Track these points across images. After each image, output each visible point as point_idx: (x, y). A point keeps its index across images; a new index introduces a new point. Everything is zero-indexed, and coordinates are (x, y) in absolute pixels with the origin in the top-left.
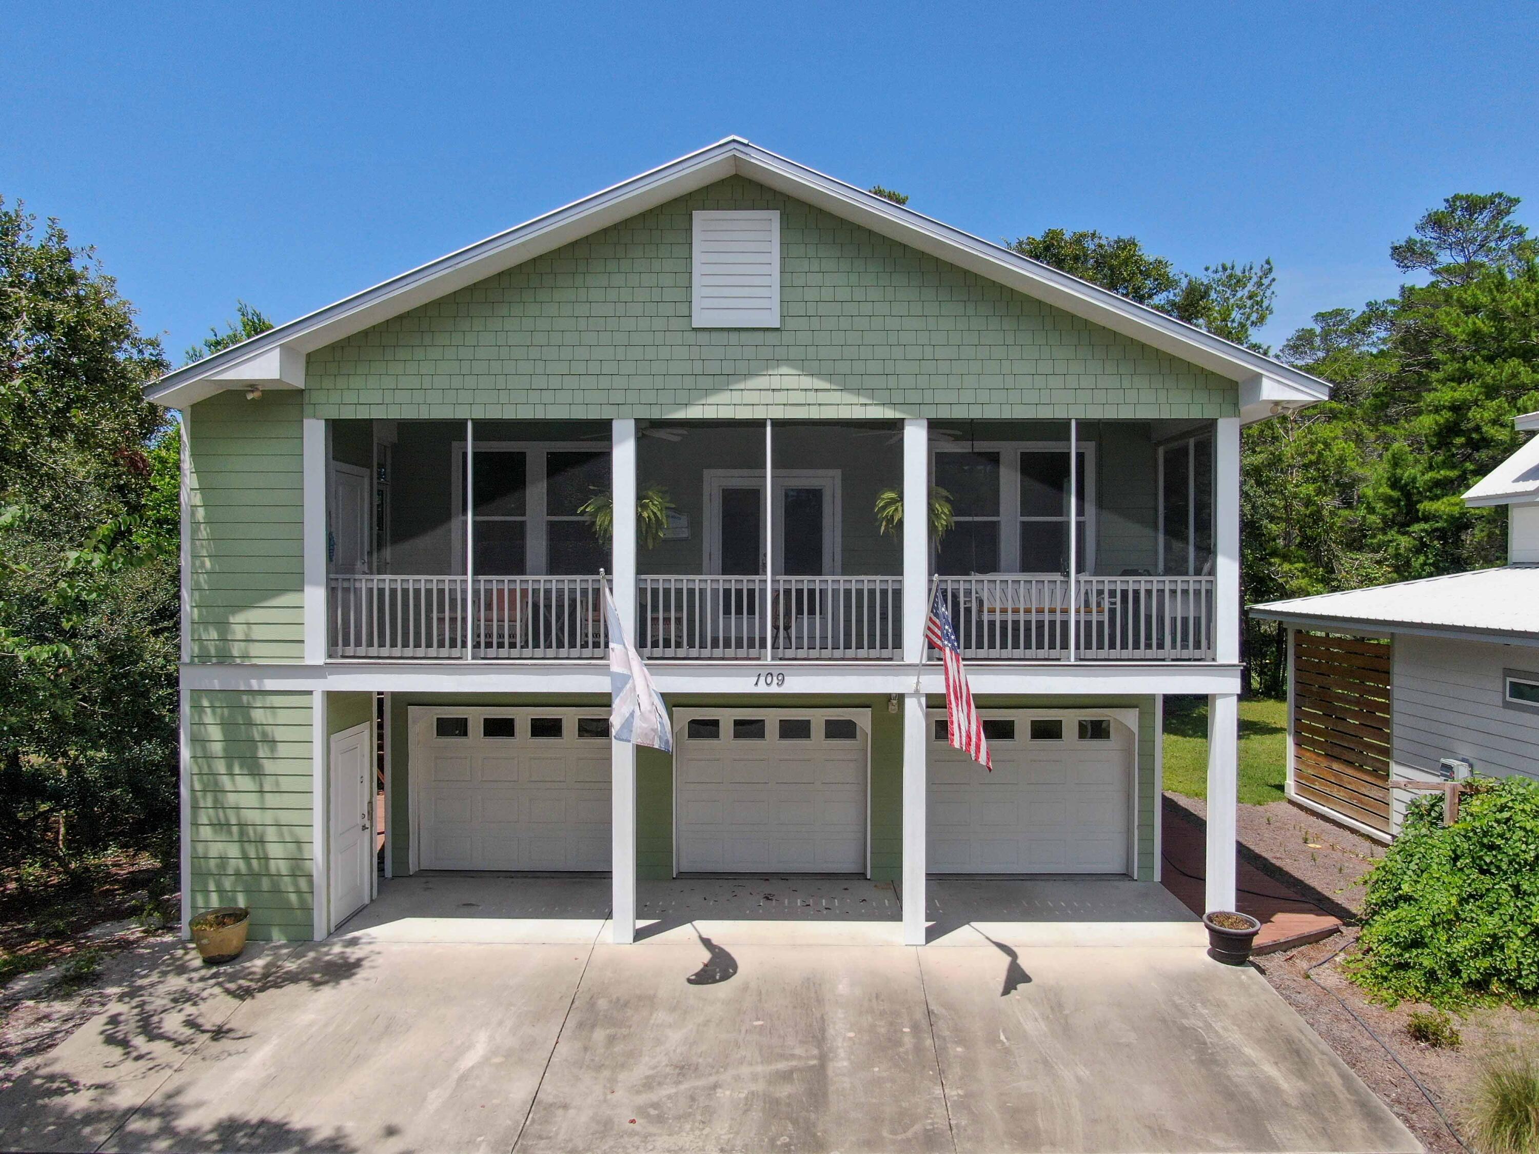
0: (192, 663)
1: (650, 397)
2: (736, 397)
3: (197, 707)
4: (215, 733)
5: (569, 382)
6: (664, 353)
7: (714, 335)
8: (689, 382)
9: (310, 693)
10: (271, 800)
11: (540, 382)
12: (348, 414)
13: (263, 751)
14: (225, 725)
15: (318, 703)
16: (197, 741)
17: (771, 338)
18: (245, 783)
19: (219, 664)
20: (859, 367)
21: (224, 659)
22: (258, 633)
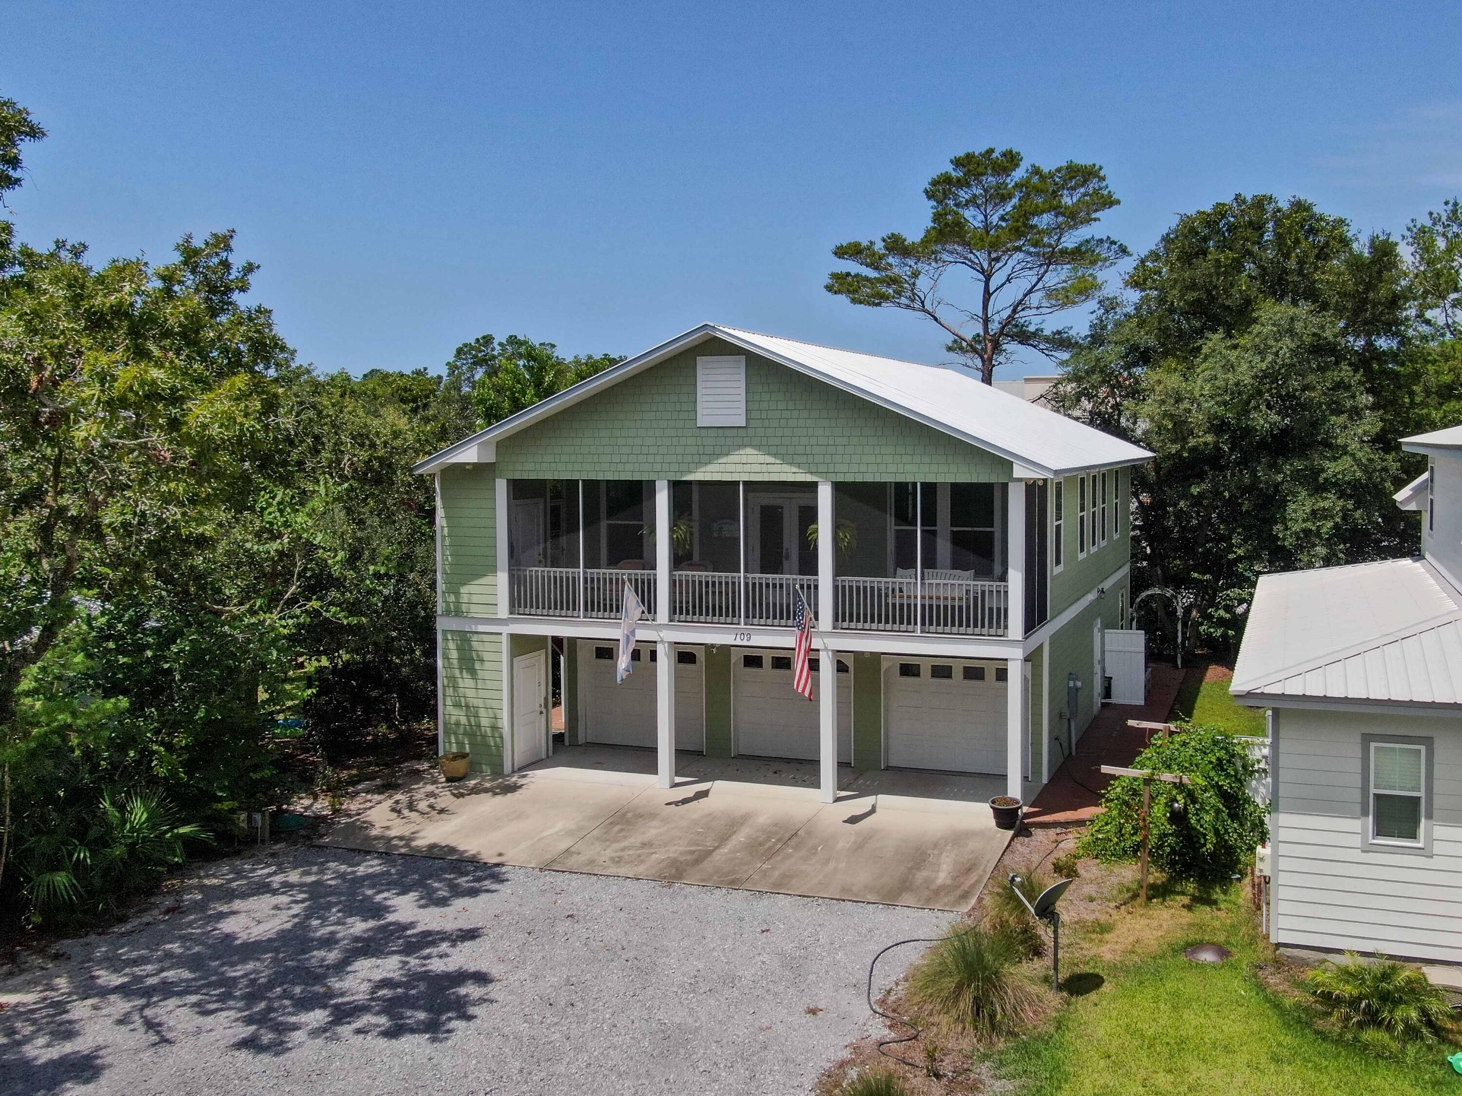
0: (442, 615)
1: (674, 467)
2: (722, 468)
3: (446, 639)
4: (454, 654)
5: (632, 458)
6: (683, 441)
7: (710, 431)
8: (696, 458)
9: (501, 634)
10: (482, 693)
11: (616, 459)
12: (518, 476)
13: (477, 665)
14: (458, 649)
15: (505, 641)
16: (446, 657)
17: (742, 432)
18: (470, 683)
19: (456, 615)
20: (791, 450)
21: (458, 613)
22: (475, 598)
